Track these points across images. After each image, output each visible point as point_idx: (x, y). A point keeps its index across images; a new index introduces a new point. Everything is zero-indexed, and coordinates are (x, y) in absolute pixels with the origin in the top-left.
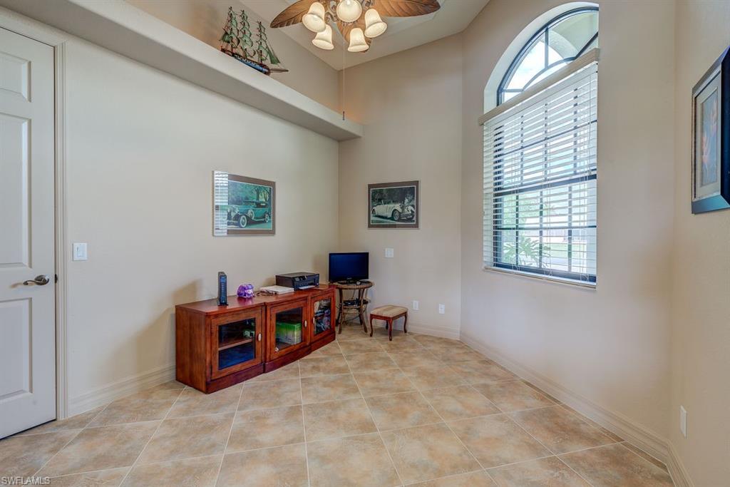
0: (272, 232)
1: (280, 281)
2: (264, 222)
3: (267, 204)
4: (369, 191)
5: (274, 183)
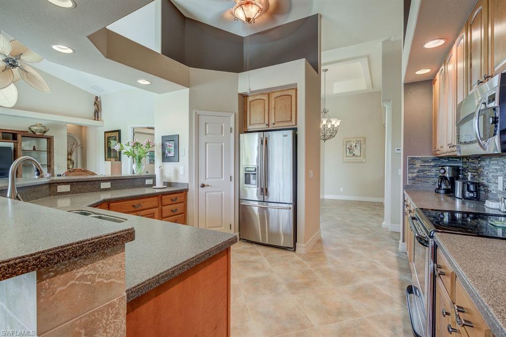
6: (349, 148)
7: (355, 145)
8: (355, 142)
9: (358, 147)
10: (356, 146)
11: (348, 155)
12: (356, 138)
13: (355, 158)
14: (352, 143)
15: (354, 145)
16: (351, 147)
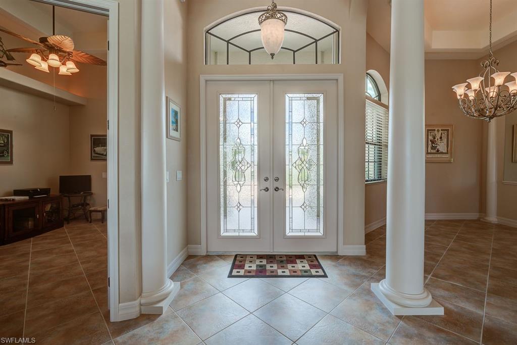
0: (11, 163)
1: (17, 193)
2: (3, 156)
3: (5, 145)
4: (91, 138)
5: (12, 131)
6: (431, 141)
7: (440, 136)
8: (440, 132)
9: (445, 141)
10: (441, 138)
11: (429, 151)
12: (442, 126)
13: (439, 156)
14: (436, 132)
15: (438, 136)
16: (434, 138)
